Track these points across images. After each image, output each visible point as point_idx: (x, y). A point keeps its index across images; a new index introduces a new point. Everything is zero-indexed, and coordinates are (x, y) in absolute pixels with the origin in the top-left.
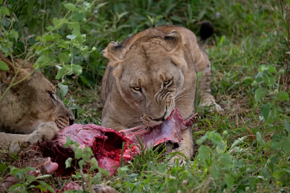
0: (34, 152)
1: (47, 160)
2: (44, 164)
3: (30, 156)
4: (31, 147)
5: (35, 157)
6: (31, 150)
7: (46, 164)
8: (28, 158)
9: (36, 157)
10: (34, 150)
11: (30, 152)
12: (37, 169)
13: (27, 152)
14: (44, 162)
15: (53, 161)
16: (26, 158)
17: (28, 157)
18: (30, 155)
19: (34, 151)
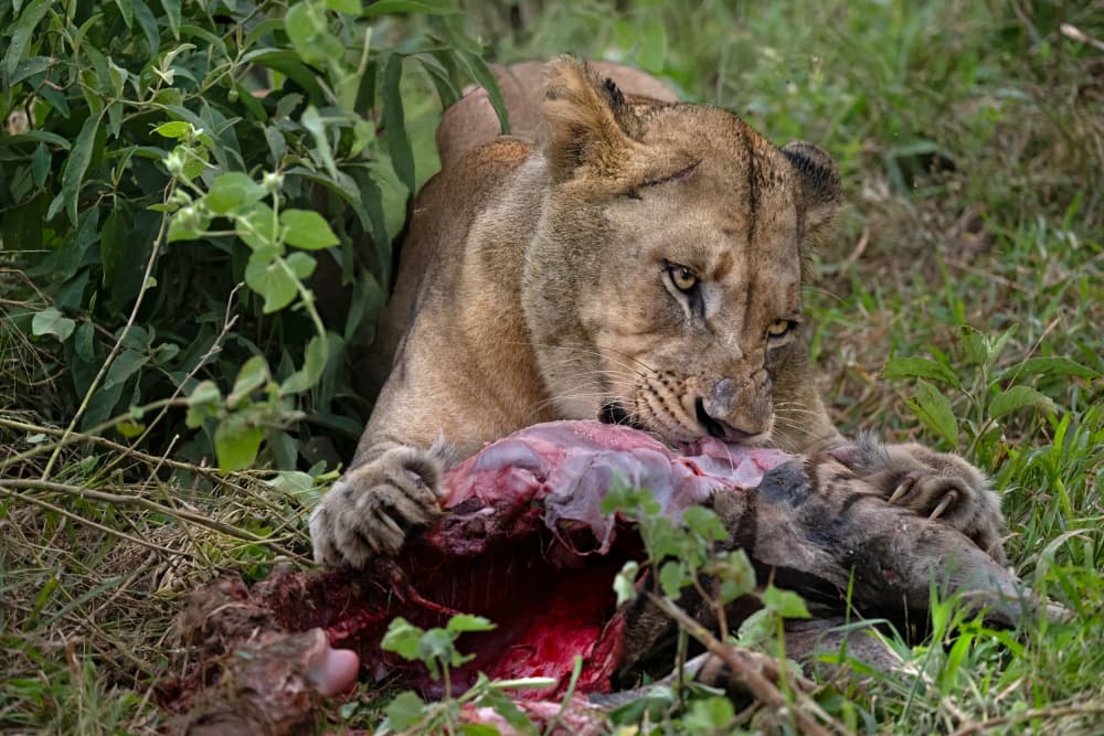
0: (243, 613)
1: (314, 643)
2: (304, 661)
3: (229, 631)
4: (226, 593)
5: (255, 632)
6: (229, 605)
7: (313, 656)
8: (223, 639)
9: (260, 632)
10: (238, 600)
11: (225, 613)
12: (289, 680)
13: (214, 612)
14: (302, 650)
15: (337, 644)
16: (213, 639)
17: (224, 634)
18: (229, 626)
19: (240, 605)
